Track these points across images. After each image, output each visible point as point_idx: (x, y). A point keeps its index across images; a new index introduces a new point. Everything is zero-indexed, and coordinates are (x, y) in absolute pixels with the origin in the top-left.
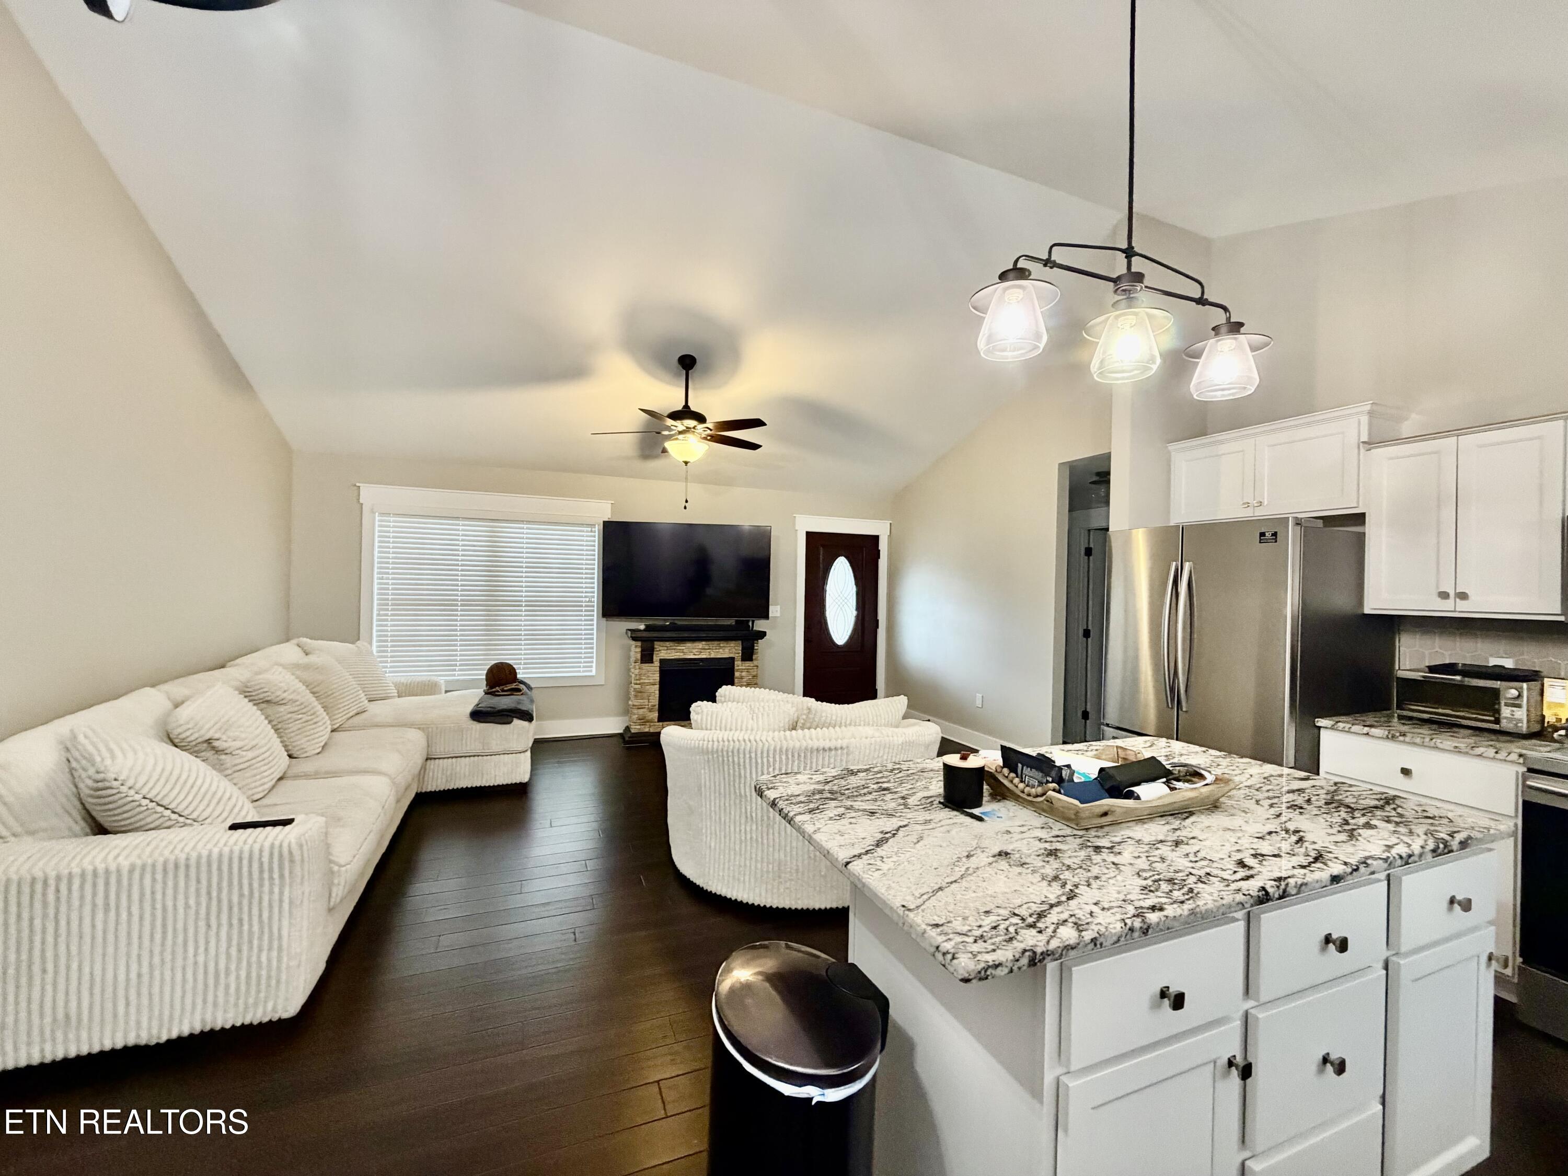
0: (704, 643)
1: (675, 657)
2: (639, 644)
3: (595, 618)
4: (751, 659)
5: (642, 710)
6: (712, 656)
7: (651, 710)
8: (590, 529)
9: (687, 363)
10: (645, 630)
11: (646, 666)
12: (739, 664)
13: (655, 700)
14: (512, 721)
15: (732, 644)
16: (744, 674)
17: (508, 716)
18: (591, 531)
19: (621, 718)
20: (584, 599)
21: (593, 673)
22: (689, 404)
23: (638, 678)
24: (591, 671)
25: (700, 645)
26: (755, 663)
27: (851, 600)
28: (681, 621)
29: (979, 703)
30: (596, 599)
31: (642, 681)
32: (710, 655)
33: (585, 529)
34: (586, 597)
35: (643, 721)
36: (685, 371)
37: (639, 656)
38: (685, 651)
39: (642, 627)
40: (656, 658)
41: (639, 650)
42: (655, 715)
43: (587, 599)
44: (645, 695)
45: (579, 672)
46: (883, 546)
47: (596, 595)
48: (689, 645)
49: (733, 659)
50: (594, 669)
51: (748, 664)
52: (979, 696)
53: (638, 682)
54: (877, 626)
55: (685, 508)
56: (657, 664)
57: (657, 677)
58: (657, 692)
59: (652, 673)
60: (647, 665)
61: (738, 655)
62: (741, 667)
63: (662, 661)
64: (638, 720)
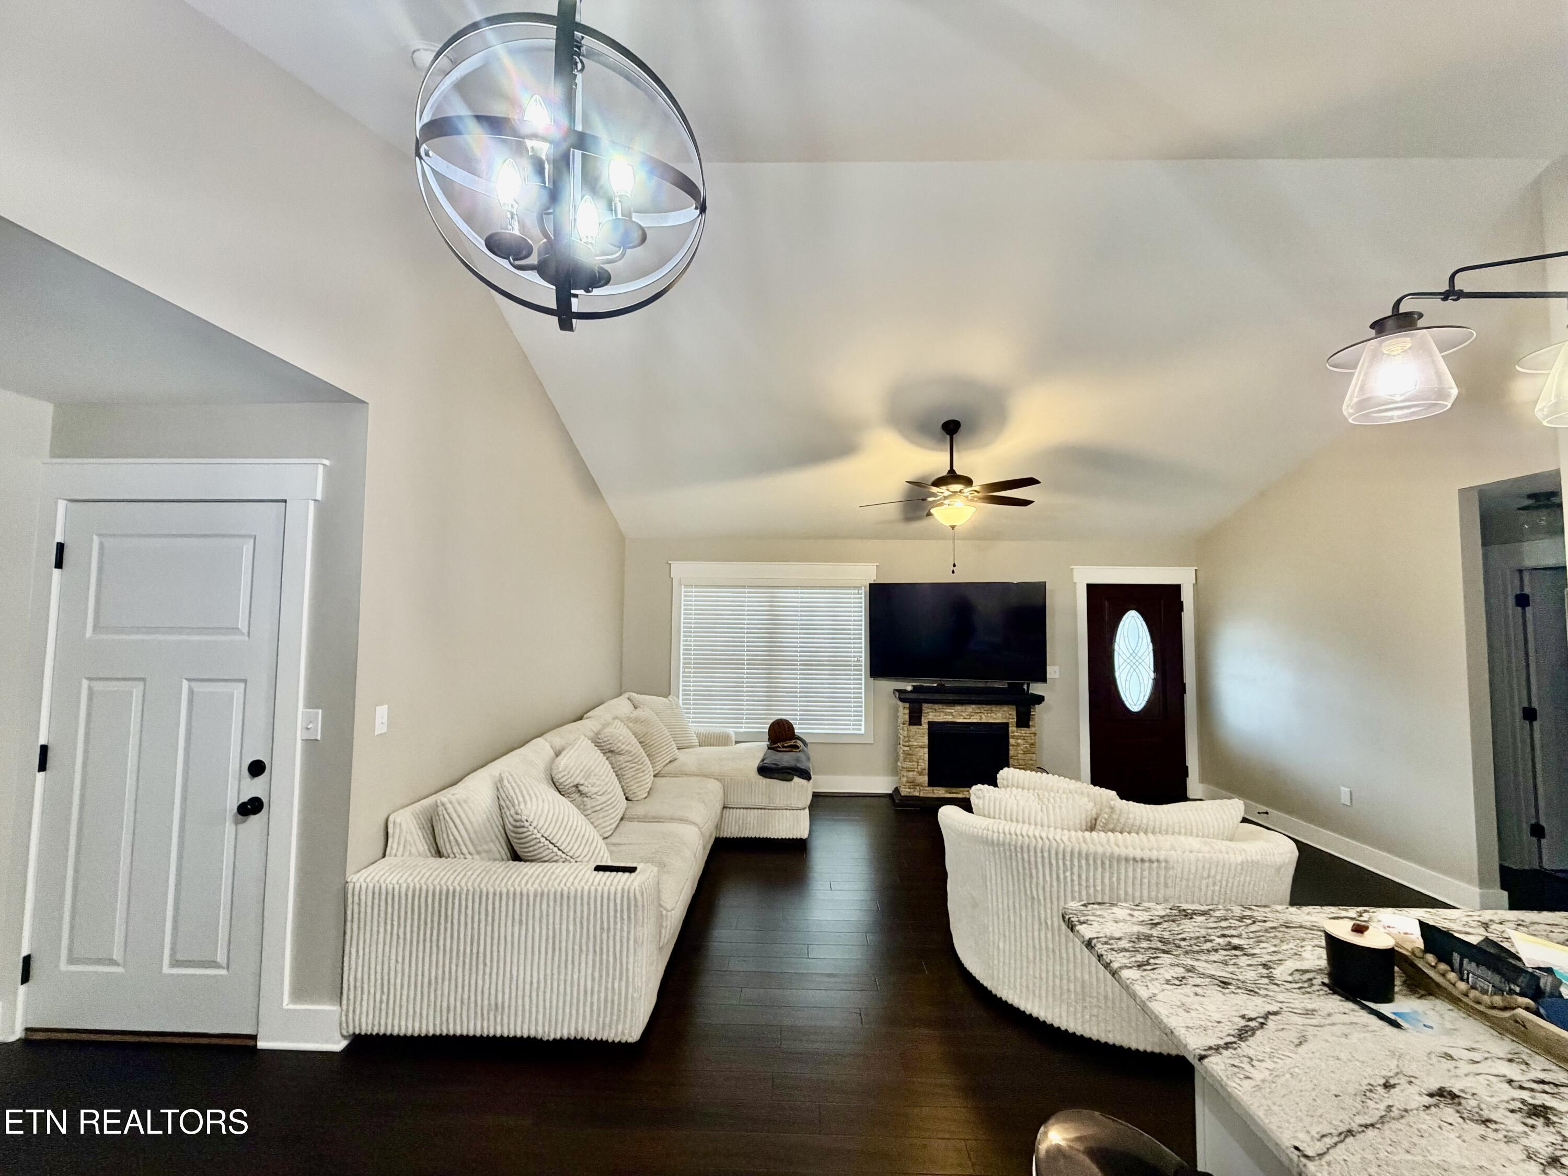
0: (974, 706)
1: (946, 720)
2: (907, 705)
3: (863, 677)
4: (1028, 726)
5: (911, 773)
6: (984, 720)
7: (921, 774)
8: (857, 591)
9: (951, 428)
10: (911, 692)
11: (914, 728)
12: (1012, 729)
13: (924, 764)
14: (791, 780)
15: (1006, 708)
16: (1020, 741)
17: (789, 773)
18: (858, 593)
19: (892, 778)
20: (852, 659)
21: (863, 732)
22: (955, 468)
23: (906, 739)
24: (860, 729)
25: (970, 708)
26: (1033, 729)
27: (1147, 660)
28: (950, 683)
29: (1345, 800)
30: (863, 659)
31: (910, 743)
32: (981, 719)
33: (850, 592)
34: (854, 657)
35: (913, 784)
36: (948, 437)
37: (907, 717)
38: (954, 714)
39: (909, 688)
40: (924, 720)
41: (907, 711)
42: (925, 779)
43: (856, 659)
44: (914, 758)
45: (849, 729)
46: (1187, 597)
47: (863, 654)
48: (958, 708)
49: (1005, 726)
50: (863, 727)
51: (1023, 731)
52: (1345, 791)
53: (907, 744)
54: (1184, 691)
55: (953, 572)
56: (925, 726)
57: (925, 740)
58: (927, 756)
59: (920, 737)
60: (915, 727)
61: (1013, 721)
62: (1016, 734)
63: (931, 724)
64: (907, 782)
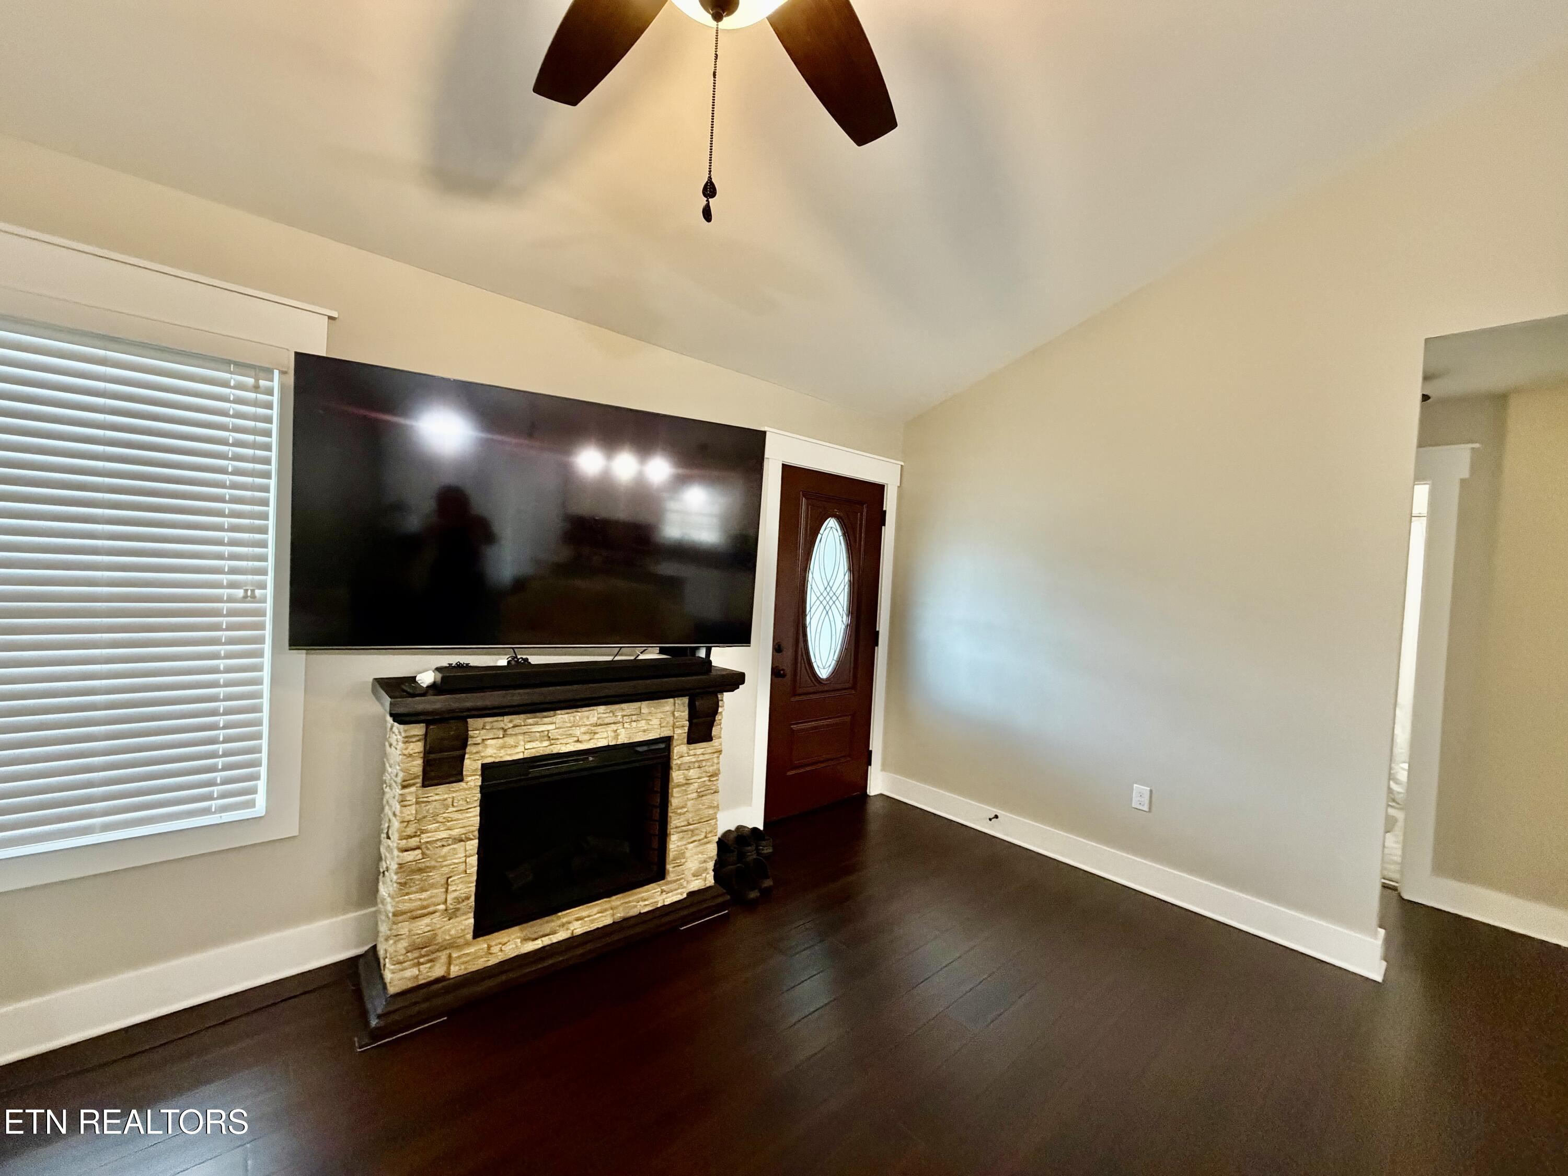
0: (601, 709)
1: (529, 754)
2: (418, 730)
3: (267, 647)
4: (710, 737)
5: (427, 920)
6: (621, 739)
7: (451, 914)
8: (250, 381)
10: (434, 688)
11: (439, 793)
12: (681, 752)
13: (466, 885)
15: (668, 705)
16: (692, 773)
18: (256, 388)
20: (225, 592)
21: (260, 814)
23: (410, 830)
24: (251, 804)
25: (594, 714)
26: (715, 742)
30: (269, 592)
31: (425, 838)
32: (616, 737)
33: (234, 379)
34: (232, 585)
35: (430, 948)
37: (417, 766)
38: (552, 734)
39: (426, 678)
40: (472, 765)
41: (418, 747)
42: (466, 923)
43: (240, 593)
44: (436, 877)
45: (206, 811)
46: (890, 504)
47: (270, 579)
48: (562, 716)
49: (665, 743)
50: (261, 799)
51: (700, 749)
53: (413, 842)
54: (876, 644)
55: (707, 214)
56: (473, 781)
57: (473, 818)
58: (474, 860)
59: (459, 810)
60: (441, 789)
61: (681, 733)
62: (687, 759)
63: (488, 770)
64: (413, 948)
